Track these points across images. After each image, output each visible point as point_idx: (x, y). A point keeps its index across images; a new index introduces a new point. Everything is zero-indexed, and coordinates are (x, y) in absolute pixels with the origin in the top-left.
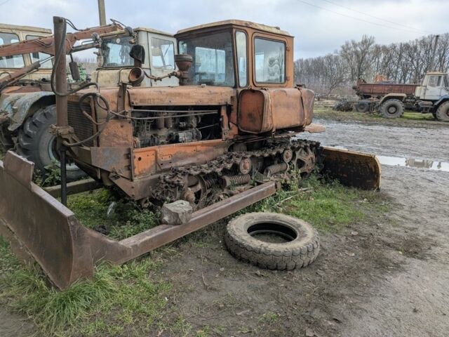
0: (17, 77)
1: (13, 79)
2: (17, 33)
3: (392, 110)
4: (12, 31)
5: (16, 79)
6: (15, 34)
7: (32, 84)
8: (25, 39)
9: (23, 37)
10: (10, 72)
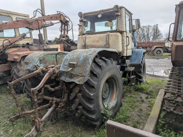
0: (14, 43)
1: (12, 44)
2: (11, 16)
3: (159, 52)
4: (9, 15)
5: (14, 44)
6: (10, 16)
7: (23, 47)
8: (15, 20)
9: (14, 18)
10: (9, 40)
